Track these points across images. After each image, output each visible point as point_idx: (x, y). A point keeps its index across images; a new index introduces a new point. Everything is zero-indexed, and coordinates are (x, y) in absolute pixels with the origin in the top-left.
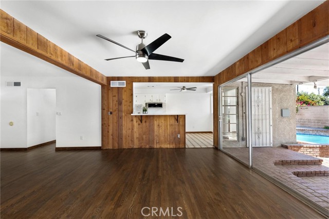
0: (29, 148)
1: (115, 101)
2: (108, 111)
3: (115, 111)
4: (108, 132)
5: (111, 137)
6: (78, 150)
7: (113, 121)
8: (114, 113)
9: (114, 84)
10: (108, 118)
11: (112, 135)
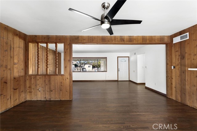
0: (138, 83)
1: (178, 56)
2: (172, 65)
3: (178, 65)
4: (172, 84)
5: (174, 89)
6: (160, 94)
7: (176, 74)
8: (177, 67)
9: (177, 40)
10: (172, 72)
11: (175, 88)
